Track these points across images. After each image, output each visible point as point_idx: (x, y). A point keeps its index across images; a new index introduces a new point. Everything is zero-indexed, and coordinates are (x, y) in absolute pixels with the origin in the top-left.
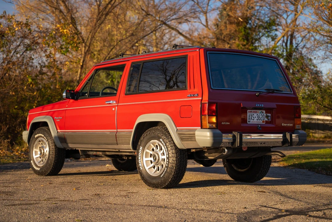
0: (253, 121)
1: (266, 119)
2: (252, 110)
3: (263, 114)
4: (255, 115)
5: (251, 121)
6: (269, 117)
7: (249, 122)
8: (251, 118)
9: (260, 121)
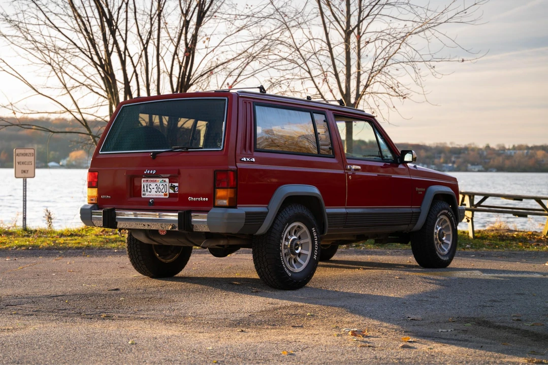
0: (149, 193)
2: (149, 179)
3: (164, 184)
4: (153, 185)
5: (147, 193)
6: (176, 188)
7: (143, 195)
8: (147, 189)
9: (161, 193)
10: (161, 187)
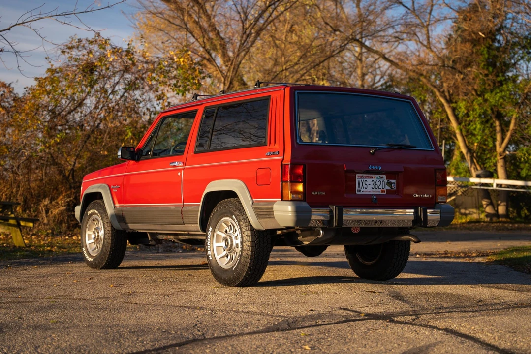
0: (365, 189)
1: (388, 188)
2: (365, 175)
3: (382, 181)
4: (369, 181)
5: (362, 190)
6: (393, 185)
7: (358, 191)
8: (362, 186)
9: (378, 190)
10: (379, 184)
